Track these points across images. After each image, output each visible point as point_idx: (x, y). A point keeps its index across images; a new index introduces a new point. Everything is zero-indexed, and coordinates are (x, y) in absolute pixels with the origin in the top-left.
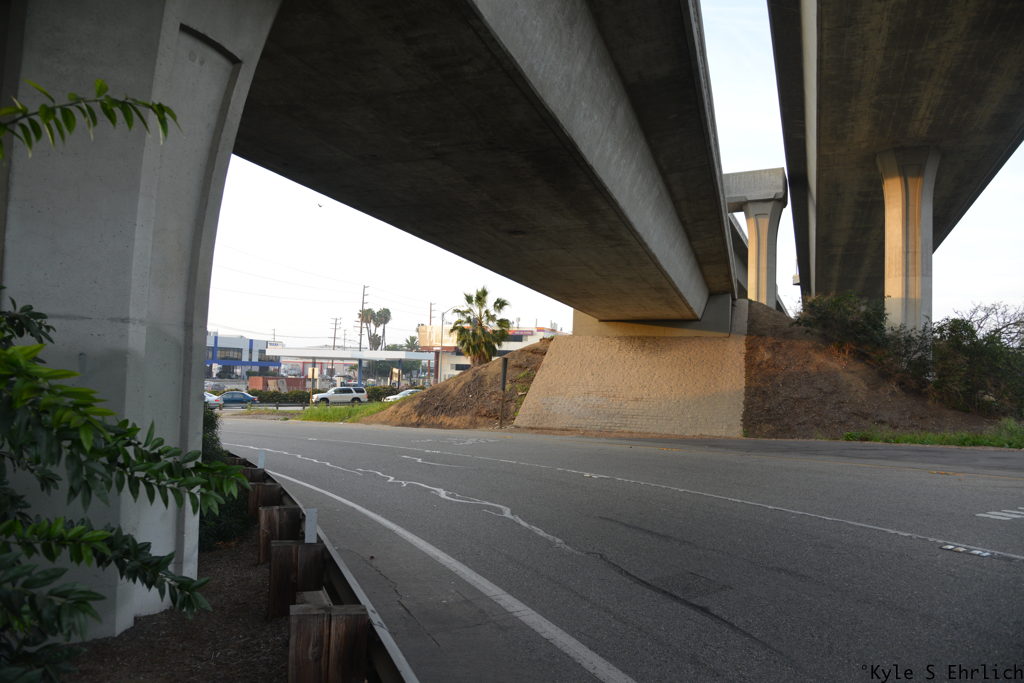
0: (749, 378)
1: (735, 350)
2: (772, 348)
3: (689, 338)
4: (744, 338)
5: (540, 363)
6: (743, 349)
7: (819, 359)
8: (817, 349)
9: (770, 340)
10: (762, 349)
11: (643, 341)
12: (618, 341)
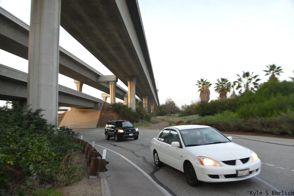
0: (100, 118)
1: (99, 113)
2: (105, 113)
3: (92, 111)
4: (101, 111)
5: (63, 117)
6: (100, 113)
7: (112, 114)
8: (112, 112)
9: (105, 111)
10: (103, 113)
11: (83, 111)
12: (78, 112)
